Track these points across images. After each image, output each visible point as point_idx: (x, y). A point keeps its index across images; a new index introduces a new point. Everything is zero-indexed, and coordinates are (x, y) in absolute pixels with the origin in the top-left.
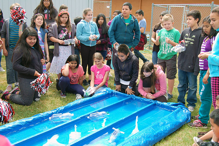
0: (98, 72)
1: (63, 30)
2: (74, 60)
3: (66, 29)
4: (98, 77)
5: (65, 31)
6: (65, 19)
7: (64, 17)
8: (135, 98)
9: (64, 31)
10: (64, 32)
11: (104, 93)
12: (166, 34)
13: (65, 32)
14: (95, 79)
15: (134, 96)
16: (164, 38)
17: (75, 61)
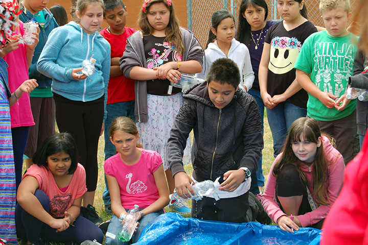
0: (130, 176)
1: (157, 48)
2: (60, 150)
3: (165, 44)
4: (132, 189)
5: (162, 49)
6: (158, 16)
7: (154, 13)
8: (260, 231)
9: (158, 52)
10: (160, 54)
11: (171, 227)
12: (331, 47)
13: (163, 54)
14: (121, 195)
15: (259, 224)
16: (327, 57)
17: (63, 152)
